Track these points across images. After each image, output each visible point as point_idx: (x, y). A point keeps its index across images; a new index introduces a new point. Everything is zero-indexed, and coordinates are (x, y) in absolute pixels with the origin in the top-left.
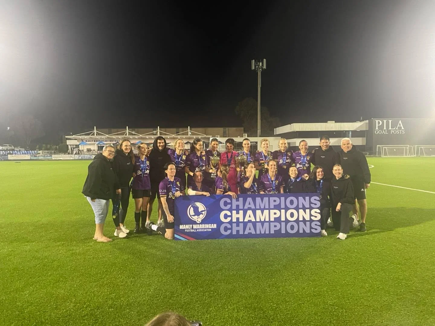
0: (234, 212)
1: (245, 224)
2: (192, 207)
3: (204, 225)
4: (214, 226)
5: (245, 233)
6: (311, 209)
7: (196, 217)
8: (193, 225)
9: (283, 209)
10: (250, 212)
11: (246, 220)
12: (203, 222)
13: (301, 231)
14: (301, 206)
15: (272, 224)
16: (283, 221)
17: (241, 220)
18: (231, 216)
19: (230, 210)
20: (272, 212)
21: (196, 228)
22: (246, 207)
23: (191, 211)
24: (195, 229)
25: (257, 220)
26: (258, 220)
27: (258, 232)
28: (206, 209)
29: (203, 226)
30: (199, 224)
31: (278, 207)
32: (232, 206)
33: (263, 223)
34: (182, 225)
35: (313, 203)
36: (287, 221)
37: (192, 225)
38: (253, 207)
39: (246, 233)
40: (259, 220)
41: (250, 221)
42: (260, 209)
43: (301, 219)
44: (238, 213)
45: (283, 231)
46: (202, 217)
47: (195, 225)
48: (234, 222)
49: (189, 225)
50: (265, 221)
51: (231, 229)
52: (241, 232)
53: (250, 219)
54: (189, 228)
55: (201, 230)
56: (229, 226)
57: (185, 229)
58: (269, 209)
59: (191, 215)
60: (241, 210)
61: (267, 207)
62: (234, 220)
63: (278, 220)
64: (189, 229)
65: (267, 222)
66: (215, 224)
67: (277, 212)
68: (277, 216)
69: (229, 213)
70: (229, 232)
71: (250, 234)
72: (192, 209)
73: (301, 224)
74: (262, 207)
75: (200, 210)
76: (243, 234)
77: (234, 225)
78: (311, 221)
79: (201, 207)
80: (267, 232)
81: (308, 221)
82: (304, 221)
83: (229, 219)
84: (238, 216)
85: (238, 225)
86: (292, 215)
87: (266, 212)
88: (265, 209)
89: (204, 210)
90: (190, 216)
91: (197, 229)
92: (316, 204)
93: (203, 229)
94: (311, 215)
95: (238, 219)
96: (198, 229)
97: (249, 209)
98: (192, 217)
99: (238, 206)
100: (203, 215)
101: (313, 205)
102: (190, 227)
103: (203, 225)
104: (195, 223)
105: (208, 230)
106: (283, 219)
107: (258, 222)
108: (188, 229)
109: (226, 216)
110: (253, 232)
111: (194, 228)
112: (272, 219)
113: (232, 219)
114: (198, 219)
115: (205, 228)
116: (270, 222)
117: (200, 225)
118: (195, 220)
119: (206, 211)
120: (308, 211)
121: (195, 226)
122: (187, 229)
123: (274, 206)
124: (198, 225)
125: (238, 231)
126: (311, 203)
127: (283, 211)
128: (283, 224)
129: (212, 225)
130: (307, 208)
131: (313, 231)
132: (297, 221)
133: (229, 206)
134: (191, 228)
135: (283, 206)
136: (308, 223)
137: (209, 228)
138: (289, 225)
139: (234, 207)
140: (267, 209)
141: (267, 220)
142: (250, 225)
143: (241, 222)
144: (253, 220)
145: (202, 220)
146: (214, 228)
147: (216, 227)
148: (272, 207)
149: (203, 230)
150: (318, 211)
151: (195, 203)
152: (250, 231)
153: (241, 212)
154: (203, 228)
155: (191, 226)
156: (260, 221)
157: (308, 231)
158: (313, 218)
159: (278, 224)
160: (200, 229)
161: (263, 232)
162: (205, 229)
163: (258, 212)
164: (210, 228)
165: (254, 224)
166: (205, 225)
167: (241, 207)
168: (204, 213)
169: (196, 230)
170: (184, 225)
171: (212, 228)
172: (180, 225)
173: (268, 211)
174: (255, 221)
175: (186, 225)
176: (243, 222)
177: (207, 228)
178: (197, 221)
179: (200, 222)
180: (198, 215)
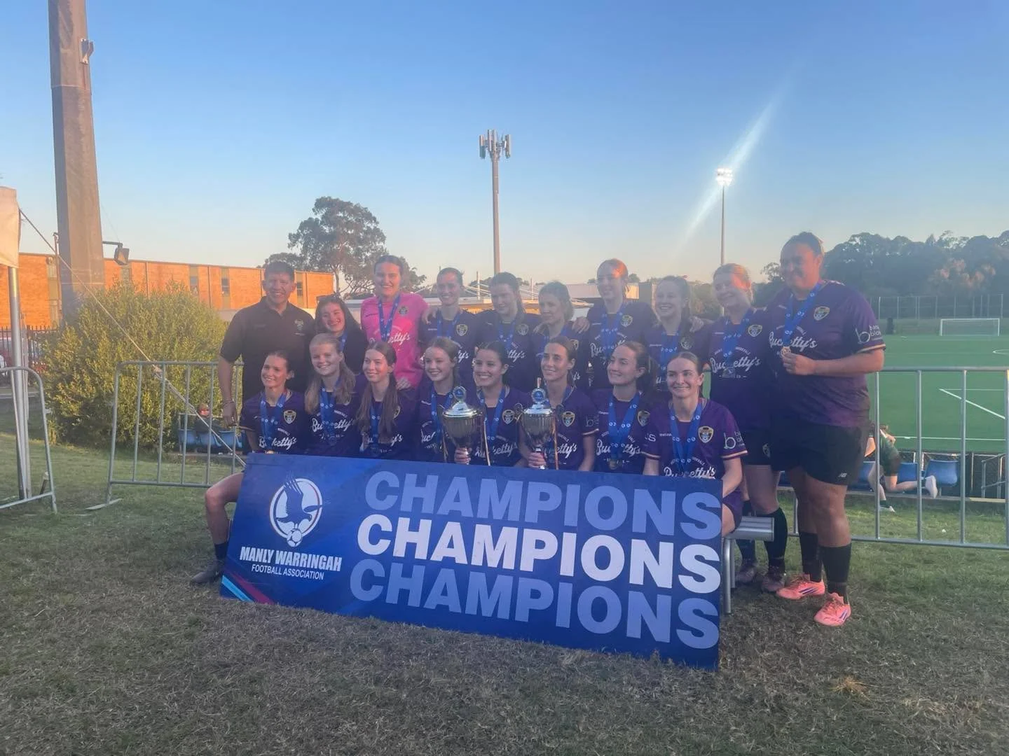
0: (404, 523)
1: (433, 569)
2: (284, 493)
3: (306, 555)
4: (335, 564)
5: (427, 605)
6: (681, 541)
7: (291, 524)
8: (278, 552)
9: (570, 529)
10: (453, 530)
11: (437, 556)
12: (307, 545)
13: (634, 631)
14: (639, 525)
15: (525, 586)
16: (567, 579)
17: (421, 554)
18: (391, 536)
19: (393, 515)
20: (531, 535)
21: (282, 563)
22: (444, 510)
23: (279, 505)
24: (279, 565)
25: (474, 563)
26: (477, 560)
27: (471, 609)
28: (321, 504)
29: (303, 559)
30: (294, 550)
31: (551, 520)
32: (399, 502)
33: (492, 574)
34: (248, 549)
35: (689, 521)
36: (581, 580)
37: (273, 551)
38: (467, 512)
39: (431, 604)
40: (481, 563)
41: (449, 562)
42: (489, 521)
43: (636, 578)
44: (414, 527)
45: (563, 620)
46: (306, 526)
47: (282, 552)
48: (398, 560)
49: (266, 550)
50: (500, 569)
51: (384, 582)
52: (414, 601)
53: (450, 553)
54: (265, 561)
55: (294, 574)
56: (379, 571)
57: (252, 563)
58: (522, 525)
59: (278, 516)
60: (427, 517)
61: (514, 515)
62: (399, 551)
63: (548, 569)
64: (265, 564)
65: (507, 572)
66: (339, 556)
67: (549, 538)
68: (547, 553)
69: (386, 525)
70: (376, 591)
71: (442, 609)
72: (284, 497)
73: (636, 601)
74: (498, 515)
75: (304, 505)
76: (418, 605)
77: (397, 569)
78: (678, 593)
79: (310, 492)
80: (504, 614)
81: (664, 591)
82: (650, 589)
83: (383, 545)
84: (413, 537)
85: (407, 573)
86: (603, 558)
87: (509, 534)
88: (506, 522)
89: (316, 504)
90: (276, 519)
91: (283, 567)
92: (701, 526)
93: (301, 568)
94: (678, 569)
95: (411, 548)
96: (288, 567)
97: (454, 516)
98: (279, 523)
99: (418, 502)
100: (310, 520)
101: (688, 528)
102: (267, 558)
103: (303, 555)
104: (281, 544)
105: (315, 575)
106: (567, 569)
107: (476, 568)
108: (260, 564)
109: (376, 535)
110: (455, 607)
111: (277, 562)
112: (527, 565)
113: (391, 547)
114: (294, 533)
115: (308, 566)
116: (516, 573)
117: (296, 554)
119: (321, 509)
120: (666, 548)
121: (281, 557)
122: (258, 563)
123: (541, 513)
124: (291, 553)
125: (404, 594)
126: (680, 516)
127: (570, 539)
128: (566, 590)
129: (331, 558)
130: (667, 539)
131: (685, 637)
132: (621, 585)
133: (391, 500)
134: (269, 562)
135: (571, 518)
136: (664, 602)
137: (320, 568)
138: (588, 597)
139: (407, 506)
140: (511, 524)
141: (509, 564)
142: (447, 576)
143: (420, 562)
144: (461, 559)
145: (304, 539)
146: (335, 569)
147: (339, 570)
148: (531, 517)
149: (300, 573)
150: (712, 555)
151: (297, 480)
152: (443, 601)
153: (426, 525)
154: (301, 565)
155: (271, 553)
156: (484, 567)
157: (661, 632)
158: (687, 582)
159: (545, 588)
160: (292, 567)
161: (487, 612)
162: (306, 569)
163: (483, 533)
164: (322, 571)
165: (463, 573)
166: (310, 555)
167: (428, 507)
168: (313, 514)
169: (282, 572)
170: (254, 549)
171: (327, 569)
172: (243, 548)
173: (516, 530)
174: (465, 562)
175: (259, 550)
176: (426, 562)
177: (313, 569)
178: (291, 539)
179: (297, 544)
180: (297, 521)
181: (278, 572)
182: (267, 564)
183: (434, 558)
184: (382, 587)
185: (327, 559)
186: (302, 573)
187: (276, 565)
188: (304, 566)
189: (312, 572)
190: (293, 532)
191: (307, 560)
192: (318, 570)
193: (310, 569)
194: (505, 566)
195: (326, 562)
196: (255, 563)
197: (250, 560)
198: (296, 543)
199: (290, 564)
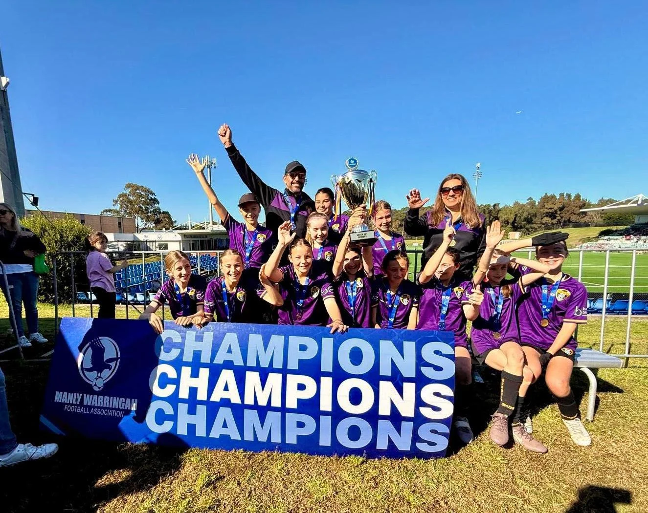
0: (186, 371)
1: (213, 409)
2: (90, 348)
3: (108, 398)
4: (132, 404)
5: (211, 436)
6: (421, 381)
7: (95, 374)
8: (85, 395)
9: (327, 374)
10: (227, 376)
11: (216, 397)
12: (110, 389)
15: (292, 419)
16: (326, 413)
17: (202, 395)
18: (177, 382)
19: (177, 365)
20: (293, 380)
21: (89, 404)
22: (219, 360)
23: (86, 358)
24: (87, 406)
25: (246, 402)
26: (249, 400)
28: (119, 356)
29: (106, 401)
30: (98, 393)
31: (312, 368)
32: (181, 354)
33: (263, 411)
34: (61, 393)
35: (428, 365)
36: (338, 414)
37: (81, 395)
38: (238, 362)
39: (215, 433)
40: (252, 403)
41: (226, 402)
42: (257, 368)
43: (384, 410)
44: (195, 374)
46: (107, 374)
47: (88, 395)
48: (183, 401)
49: (75, 394)
50: (269, 407)
51: (174, 418)
52: (201, 432)
53: (226, 395)
54: (75, 402)
55: (99, 412)
56: (169, 409)
57: (64, 404)
58: (285, 371)
59: (85, 367)
60: (205, 365)
61: (278, 364)
62: (184, 394)
63: (310, 407)
64: (75, 405)
65: (275, 409)
66: (135, 399)
67: (309, 381)
68: (309, 393)
69: (172, 373)
70: (168, 425)
71: (225, 439)
72: (90, 352)
73: (385, 427)
74: (264, 364)
75: (106, 357)
76: (204, 435)
77: (183, 408)
78: (419, 420)
79: (110, 348)
81: (408, 419)
82: (396, 418)
83: (170, 389)
84: (194, 382)
85: (192, 411)
86: (356, 396)
87: (275, 379)
88: (272, 369)
89: (115, 356)
90: (83, 370)
91: (90, 407)
92: (438, 369)
93: (105, 408)
94: (419, 402)
95: (193, 391)
96: (94, 407)
97: (228, 365)
98: (86, 373)
99: (198, 355)
100: (110, 369)
101: (427, 372)
102: (77, 400)
103: (106, 397)
104: (88, 389)
105: (116, 414)
106: (326, 404)
107: (250, 407)
108: (72, 405)
109: (164, 381)
111: (85, 403)
112: (291, 403)
113: (177, 390)
114: (98, 380)
115: (111, 407)
116: (284, 409)
117: (100, 397)
118: (91, 383)
119: (119, 360)
121: (88, 400)
122: (69, 404)
123: (301, 362)
124: (95, 397)
125: (192, 427)
126: (420, 362)
127: (327, 383)
128: (326, 421)
129: (128, 400)
130: (409, 380)
132: (372, 416)
133: (175, 352)
134: (78, 403)
136: (407, 427)
137: (121, 408)
138: (344, 425)
139: (188, 357)
140: (277, 371)
141: (276, 403)
142: (225, 413)
143: (202, 403)
144: (236, 399)
145: (106, 384)
146: (132, 409)
148: (293, 364)
149: (104, 412)
150: (448, 391)
151: (100, 338)
152: (225, 432)
153: (204, 373)
154: (105, 406)
155: (80, 396)
156: (255, 406)
158: (425, 412)
159: (308, 420)
160: (98, 407)
162: (108, 408)
163: (252, 378)
164: (122, 410)
165: (238, 411)
166: (112, 398)
168: (113, 364)
169: (89, 411)
170: (65, 394)
171: (126, 408)
172: (57, 393)
173: (280, 376)
174: (239, 402)
175: (69, 394)
176: (207, 403)
177: (115, 409)
178: (95, 385)
179: (101, 389)
180: (100, 370)
181: (86, 411)
182: (77, 405)
183: (213, 399)
184: (172, 423)
185: (126, 400)
186: (106, 412)
187: (84, 406)
188: (107, 406)
189: (114, 411)
190: (96, 379)
191: (109, 402)
192: (119, 409)
193: (112, 409)
194: (273, 404)
195: (125, 403)
196: (67, 404)
197: (63, 402)
198: (99, 388)
199: (96, 405)
